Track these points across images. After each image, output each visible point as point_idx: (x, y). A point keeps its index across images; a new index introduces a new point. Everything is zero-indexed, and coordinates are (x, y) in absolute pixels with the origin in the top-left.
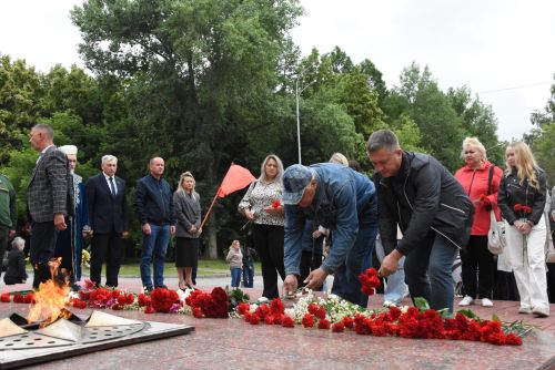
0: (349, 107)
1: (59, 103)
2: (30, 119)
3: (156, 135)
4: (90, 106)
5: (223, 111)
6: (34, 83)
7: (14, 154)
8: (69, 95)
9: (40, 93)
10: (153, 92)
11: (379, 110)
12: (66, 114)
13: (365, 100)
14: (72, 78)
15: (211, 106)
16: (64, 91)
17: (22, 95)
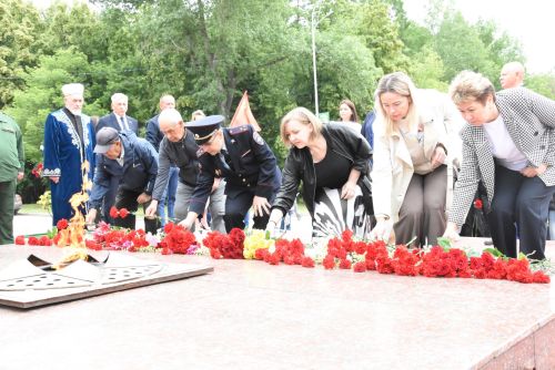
0: (368, 40)
1: (63, 39)
2: (32, 57)
3: (166, 72)
4: (94, 42)
5: (234, 46)
6: (34, 18)
7: (17, 94)
8: (72, 31)
9: (41, 28)
10: (161, 26)
11: (399, 42)
12: (69, 51)
13: (385, 31)
14: (75, 12)
15: (221, 41)
16: (66, 27)
17: (22, 31)
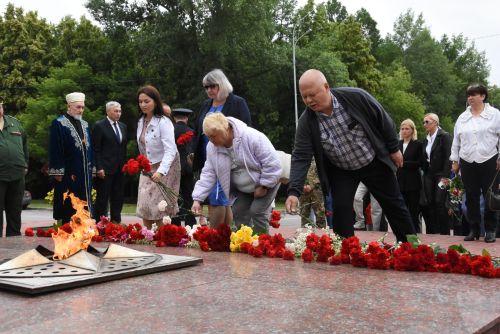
0: (343, 55)
1: (70, 53)
2: (43, 68)
3: (161, 83)
5: (223, 59)
6: (46, 33)
7: (30, 101)
8: (78, 45)
9: (52, 43)
10: (158, 42)
11: (372, 57)
12: (76, 64)
13: (359, 47)
14: (81, 29)
15: (212, 55)
16: (73, 42)
17: (36, 46)
